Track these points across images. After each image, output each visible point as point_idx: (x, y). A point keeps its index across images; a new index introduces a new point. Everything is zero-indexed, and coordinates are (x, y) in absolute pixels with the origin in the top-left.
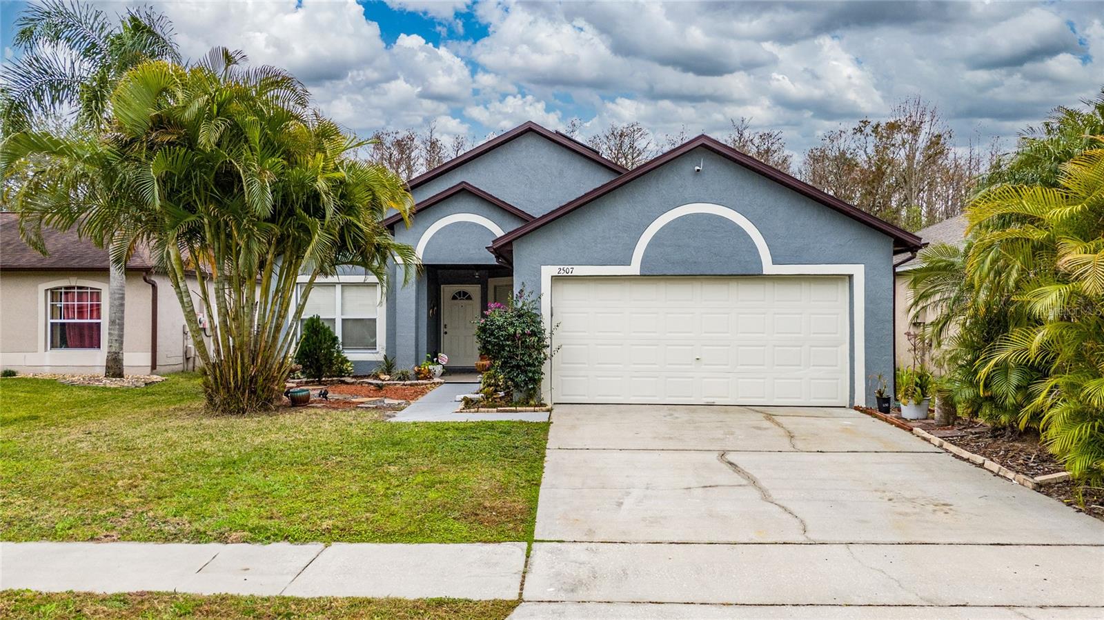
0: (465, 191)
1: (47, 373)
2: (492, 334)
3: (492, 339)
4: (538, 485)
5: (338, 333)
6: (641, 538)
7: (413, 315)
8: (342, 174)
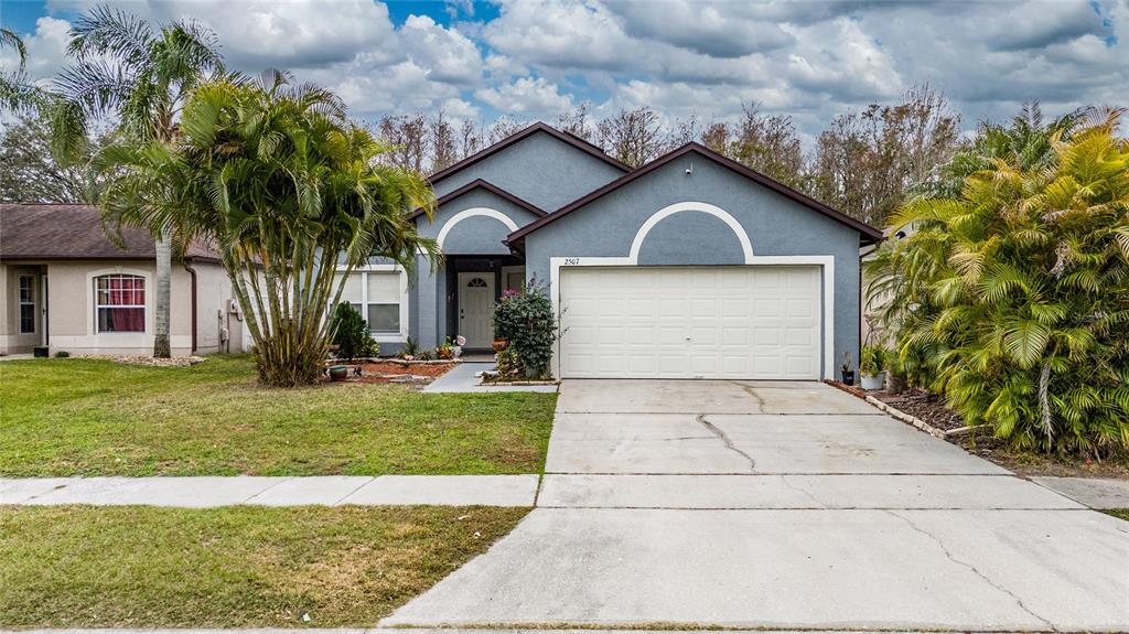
0: (481, 188)
1: (96, 354)
2: (507, 317)
3: (507, 322)
4: (548, 437)
5: (365, 317)
6: (627, 471)
7: (434, 300)
8: (377, 178)
